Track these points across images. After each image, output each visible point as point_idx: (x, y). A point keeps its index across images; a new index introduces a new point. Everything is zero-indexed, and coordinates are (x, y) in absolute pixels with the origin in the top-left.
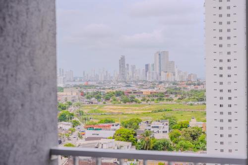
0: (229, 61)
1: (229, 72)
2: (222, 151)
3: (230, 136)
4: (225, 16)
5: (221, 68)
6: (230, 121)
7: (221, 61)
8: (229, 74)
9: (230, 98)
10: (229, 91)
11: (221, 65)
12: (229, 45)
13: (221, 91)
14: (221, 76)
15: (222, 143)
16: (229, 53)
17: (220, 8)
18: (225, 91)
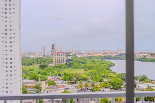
0: (11, 42)
1: (11, 49)
2: (7, 92)
3: (11, 83)
4: (8, 18)
5: (6, 46)
6: (11, 75)
7: (6, 42)
8: (11, 50)
9: (11, 63)
10: (11, 59)
11: (6, 44)
12: (11, 34)
13: (7, 59)
14: (6, 51)
15: (7, 88)
16: (11, 38)
17: (6, 13)
18: (9, 59)
